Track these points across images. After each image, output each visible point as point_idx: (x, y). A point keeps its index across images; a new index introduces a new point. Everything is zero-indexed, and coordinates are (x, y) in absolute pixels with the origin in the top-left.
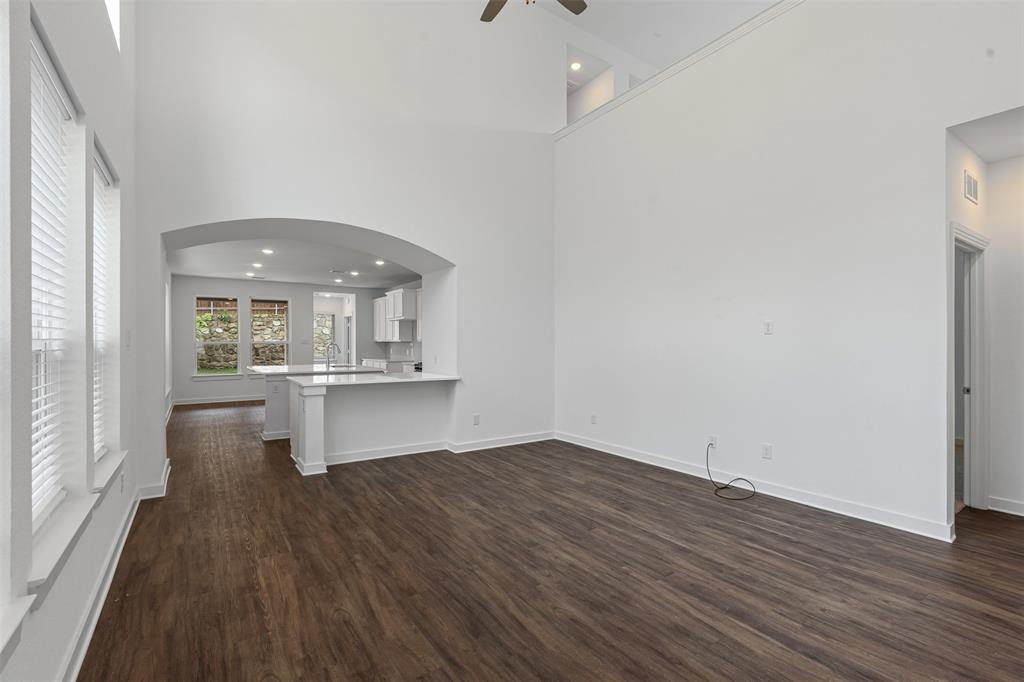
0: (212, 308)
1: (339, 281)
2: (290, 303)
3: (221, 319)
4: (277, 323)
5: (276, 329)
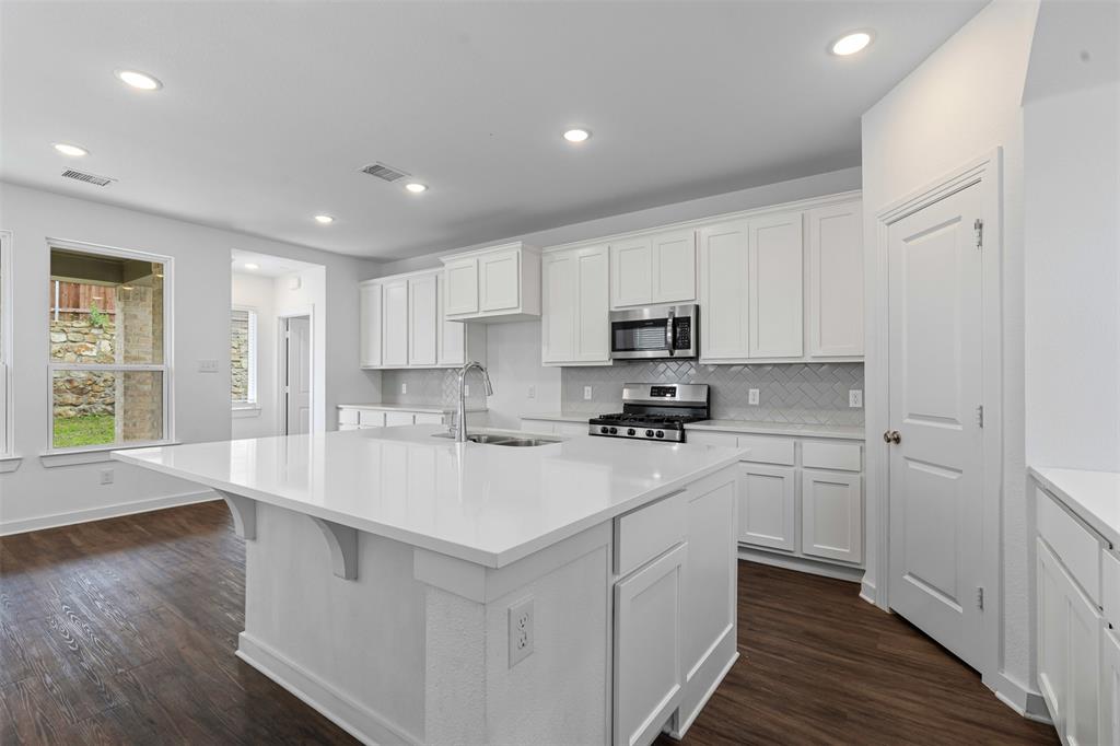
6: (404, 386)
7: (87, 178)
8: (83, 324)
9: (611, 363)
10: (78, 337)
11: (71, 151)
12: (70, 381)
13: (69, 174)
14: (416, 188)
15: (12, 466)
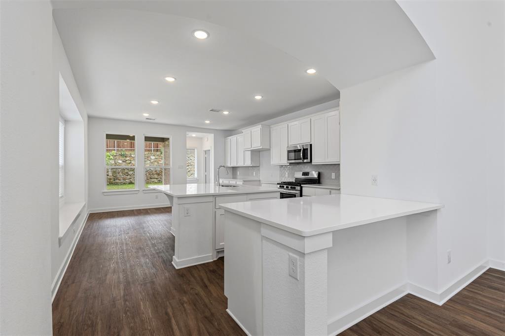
0: (116, 149)
1: (207, 122)
2: (171, 140)
3: (121, 155)
4: (153, 157)
5: (152, 161)
6: (238, 172)
7: (151, 119)
8: (159, 153)
9: (288, 164)
10: (158, 157)
11: (146, 115)
12: (156, 171)
13: (147, 119)
14: (226, 113)
15: (137, 192)
